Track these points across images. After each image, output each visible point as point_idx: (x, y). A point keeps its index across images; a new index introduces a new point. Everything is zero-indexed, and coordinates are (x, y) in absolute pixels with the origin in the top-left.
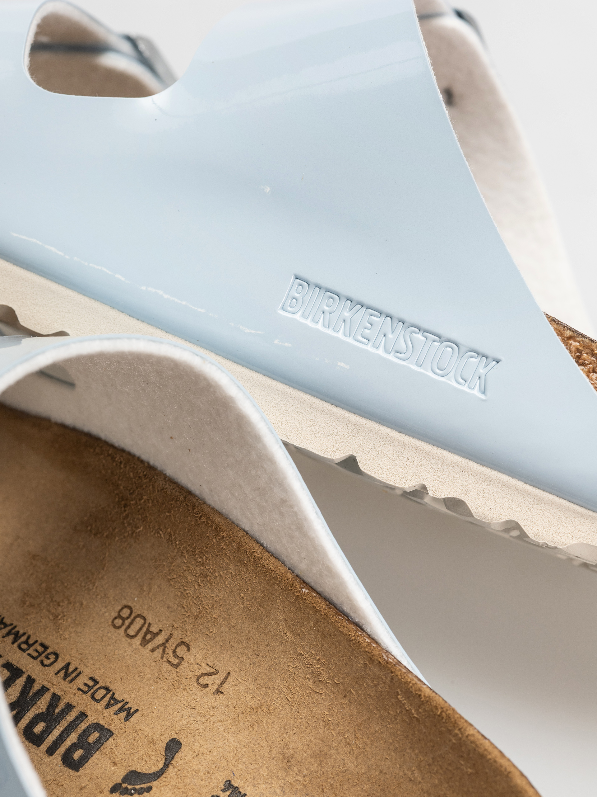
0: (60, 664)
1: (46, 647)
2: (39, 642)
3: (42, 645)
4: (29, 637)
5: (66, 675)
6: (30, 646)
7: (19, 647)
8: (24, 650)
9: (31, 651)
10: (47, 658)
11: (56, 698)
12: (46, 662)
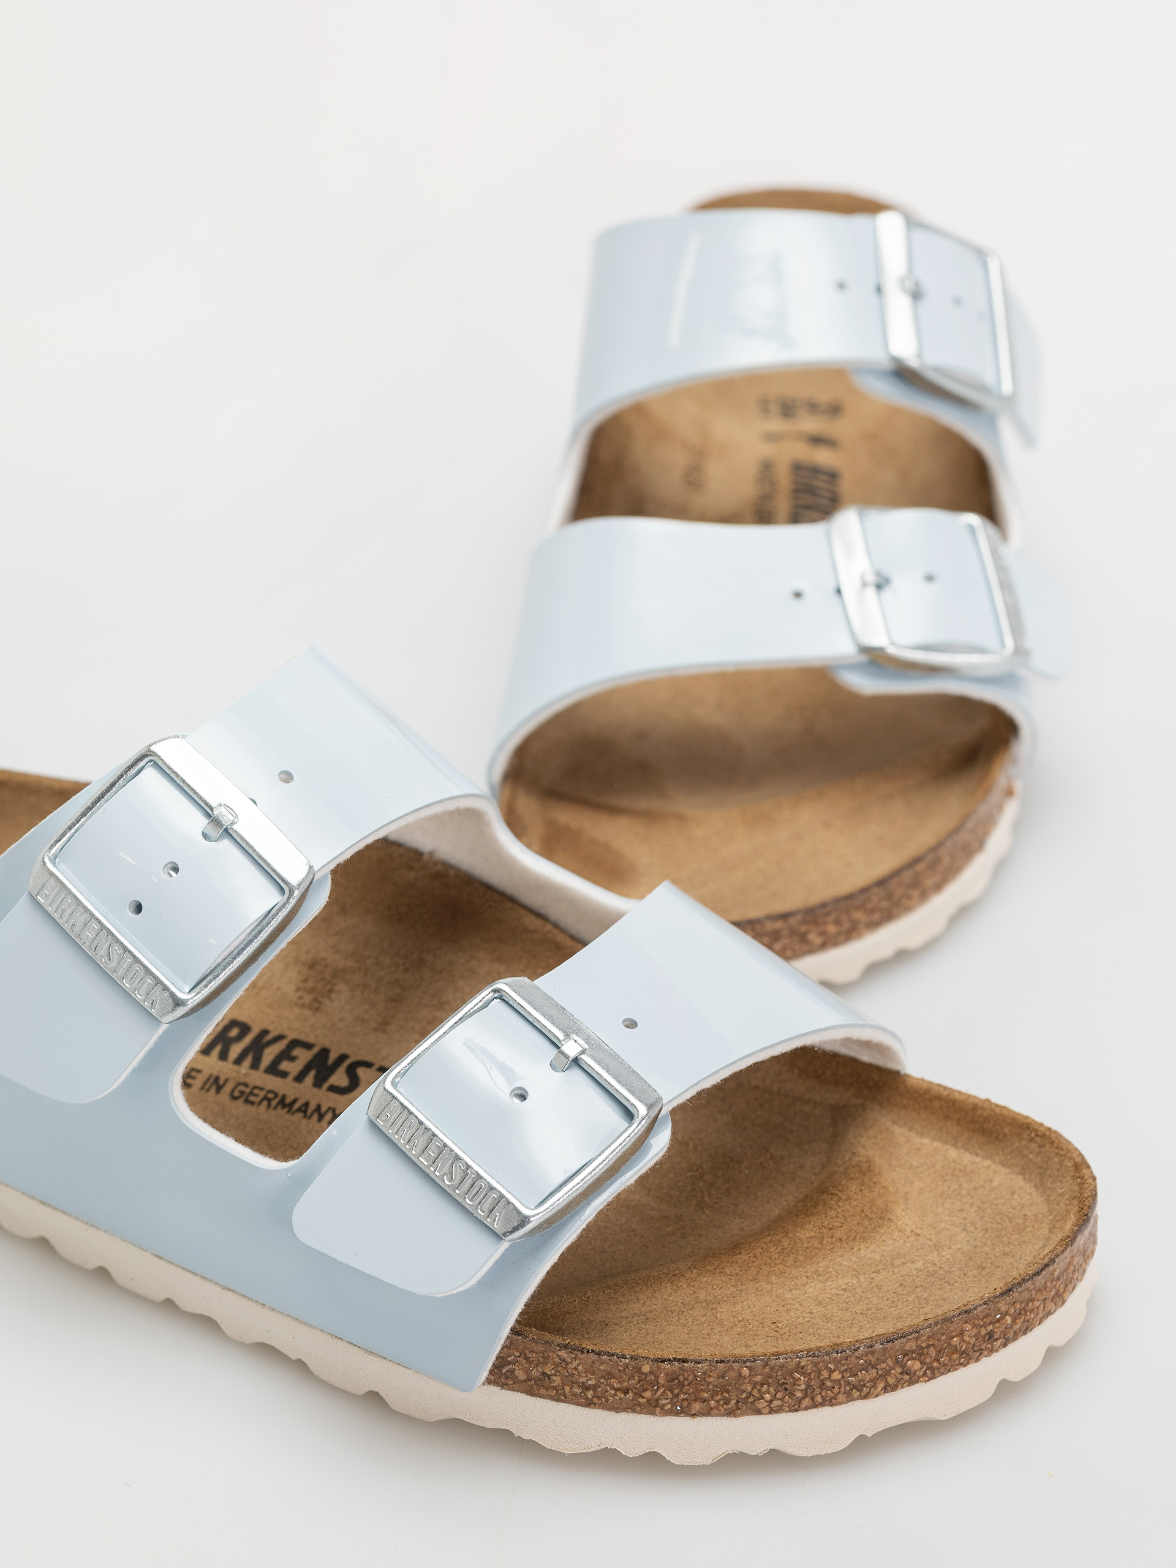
0: (228, 1089)
1: (247, 1101)
2: (256, 1105)
3: (252, 1103)
4: (269, 1106)
5: (217, 1079)
6: (265, 1098)
7: (276, 1095)
8: (269, 1091)
9: (262, 1094)
10: (242, 1093)
11: (223, 1056)
12: (242, 1088)
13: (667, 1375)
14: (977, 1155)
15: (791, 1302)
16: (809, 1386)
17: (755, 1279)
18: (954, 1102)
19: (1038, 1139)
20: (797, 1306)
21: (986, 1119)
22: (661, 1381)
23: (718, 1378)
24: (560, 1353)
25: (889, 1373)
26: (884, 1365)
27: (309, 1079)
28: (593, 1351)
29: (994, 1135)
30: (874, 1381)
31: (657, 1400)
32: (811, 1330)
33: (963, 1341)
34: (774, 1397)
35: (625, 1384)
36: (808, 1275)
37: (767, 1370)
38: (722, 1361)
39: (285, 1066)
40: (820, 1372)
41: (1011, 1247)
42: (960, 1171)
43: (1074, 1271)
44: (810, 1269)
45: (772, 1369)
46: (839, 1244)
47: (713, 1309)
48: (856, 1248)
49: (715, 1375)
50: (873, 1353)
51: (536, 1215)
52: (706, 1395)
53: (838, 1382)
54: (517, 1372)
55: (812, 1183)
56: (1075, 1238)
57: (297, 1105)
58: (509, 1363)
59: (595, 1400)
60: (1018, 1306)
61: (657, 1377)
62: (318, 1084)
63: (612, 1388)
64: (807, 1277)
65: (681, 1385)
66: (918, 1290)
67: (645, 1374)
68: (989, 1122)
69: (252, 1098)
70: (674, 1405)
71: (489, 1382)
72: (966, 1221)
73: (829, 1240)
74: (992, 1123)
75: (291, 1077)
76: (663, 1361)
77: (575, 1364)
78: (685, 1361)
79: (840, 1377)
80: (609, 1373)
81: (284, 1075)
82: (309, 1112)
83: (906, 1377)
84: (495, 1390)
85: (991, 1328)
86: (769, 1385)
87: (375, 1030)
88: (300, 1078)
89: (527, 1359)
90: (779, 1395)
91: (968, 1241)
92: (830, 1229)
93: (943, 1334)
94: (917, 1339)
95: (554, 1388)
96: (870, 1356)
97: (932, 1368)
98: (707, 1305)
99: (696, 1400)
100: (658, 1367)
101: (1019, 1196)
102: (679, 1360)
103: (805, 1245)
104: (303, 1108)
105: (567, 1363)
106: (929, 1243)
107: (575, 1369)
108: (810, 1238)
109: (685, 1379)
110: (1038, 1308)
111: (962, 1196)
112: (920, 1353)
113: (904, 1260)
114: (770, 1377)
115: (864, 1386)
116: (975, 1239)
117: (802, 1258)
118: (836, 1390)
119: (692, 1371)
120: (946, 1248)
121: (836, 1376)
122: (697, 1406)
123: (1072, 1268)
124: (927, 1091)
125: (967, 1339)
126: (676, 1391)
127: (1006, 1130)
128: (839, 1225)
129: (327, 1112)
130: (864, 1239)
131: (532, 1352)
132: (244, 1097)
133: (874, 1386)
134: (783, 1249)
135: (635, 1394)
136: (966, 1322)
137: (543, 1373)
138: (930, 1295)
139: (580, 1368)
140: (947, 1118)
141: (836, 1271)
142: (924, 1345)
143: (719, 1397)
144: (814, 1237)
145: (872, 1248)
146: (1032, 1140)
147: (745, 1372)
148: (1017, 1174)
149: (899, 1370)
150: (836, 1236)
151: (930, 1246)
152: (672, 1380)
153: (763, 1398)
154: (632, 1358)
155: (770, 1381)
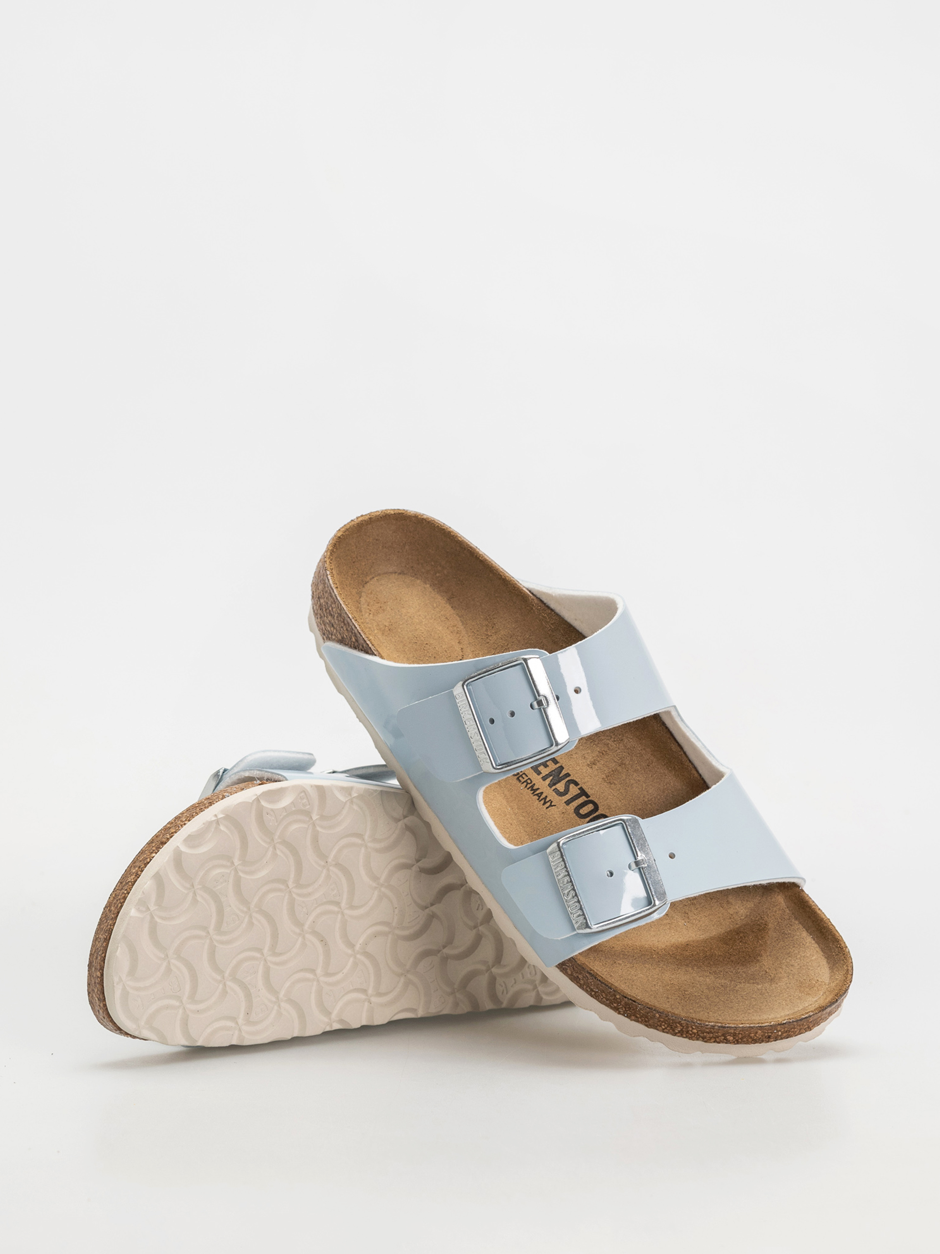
13: (625, 1002)
14: (814, 940)
15: (697, 982)
16: (682, 1030)
17: (687, 965)
18: (815, 913)
19: (840, 949)
20: (698, 986)
21: (824, 928)
22: (622, 1003)
23: (645, 1012)
24: (587, 974)
25: (718, 1037)
26: (717, 1034)
27: (548, 781)
28: (600, 980)
29: (824, 936)
30: (711, 1038)
31: (619, 1008)
32: (698, 1001)
33: (756, 1036)
34: (666, 1028)
35: (608, 997)
36: (711, 972)
37: (666, 1018)
38: (649, 1008)
39: (541, 768)
40: (688, 1027)
41: (803, 994)
42: (803, 944)
43: (821, 1020)
44: (714, 969)
45: (669, 1019)
46: (731, 963)
47: (663, 973)
48: (737, 968)
49: (645, 1011)
50: (713, 1029)
51: (595, 928)
52: (638, 1016)
53: (695, 1034)
54: (568, 970)
55: (737, 924)
56: (826, 1008)
57: (538, 792)
58: (567, 966)
59: (594, 996)
60: (786, 1029)
61: (621, 1002)
62: (550, 786)
63: (602, 996)
64: (710, 973)
65: (630, 1008)
66: (752, 1000)
67: (617, 998)
68: (824, 929)
69: (520, 778)
70: (624, 1013)
71: (556, 966)
72: (792, 972)
73: (728, 959)
74: (825, 931)
75: (541, 776)
76: (626, 997)
77: (591, 981)
78: (634, 1001)
79: (696, 1032)
80: (603, 991)
81: (539, 773)
82: (541, 798)
83: (725, 1041)
84: (557, 970)
85: (770, 1034)
86: (665, 1023)
87: (588, 765)
88: (544, 778)
89: (573, 968)
90: (668, 1028)
91: (787, 983)
92: (731, 955)
93: (747, 1031)
94: (735, 1030)
95: (580, 984)
96: (712, 1030)
97: (737, 1041)
98: (662, 970)
99: (633, 1016)
100: (623, 999)
101: (820, 968)
102: (632, 1000)
103: (717, 958)
104: (539, 795)
105: (588, 979)
106: (770, 977)
107: (591, 982)
108: (720, 955)
109: (632, 1007)
110: (796, 1031)
111: (797, 958)
112: (734, 1035)
113: (755, 982)
114: (667, 1021)
115: (705, 1038)
116: (790, 983)
117: (712, 963)
118: (693, 1035)
119: (636, 1006)
120: (775, 983)
121: (695, 1031)
122: (633, 1018)
123: (820, 1019)
124: (807, 902)
125: (757, 1036)
126: (627, 1009)
127: (830, 937)
128: (735, 954)
129: (548, 802)
130: (743, 965)
131: (577, 967)
132: (518, 776)
133: (710, 1040)
134: (706, 956)
135: (610, 1002)
136: (759, 1030)
137: (578, 977)
138: (756, 1005)
139: (592, 983)
140: (809, 917)
141: (723, 975)
142: (737, 1033)
143: (643, 1019)
144: (721, 955)
145: (744, 970)
146: (837, 947)
147: (657, 1015)
148: (825, 957)
149: (723, 1038)
150: (731, 958)
151: (769, 979)
152: (627, 1005)
153: (661, 1026)
154: (614, 990)
155: (667, 1022)
